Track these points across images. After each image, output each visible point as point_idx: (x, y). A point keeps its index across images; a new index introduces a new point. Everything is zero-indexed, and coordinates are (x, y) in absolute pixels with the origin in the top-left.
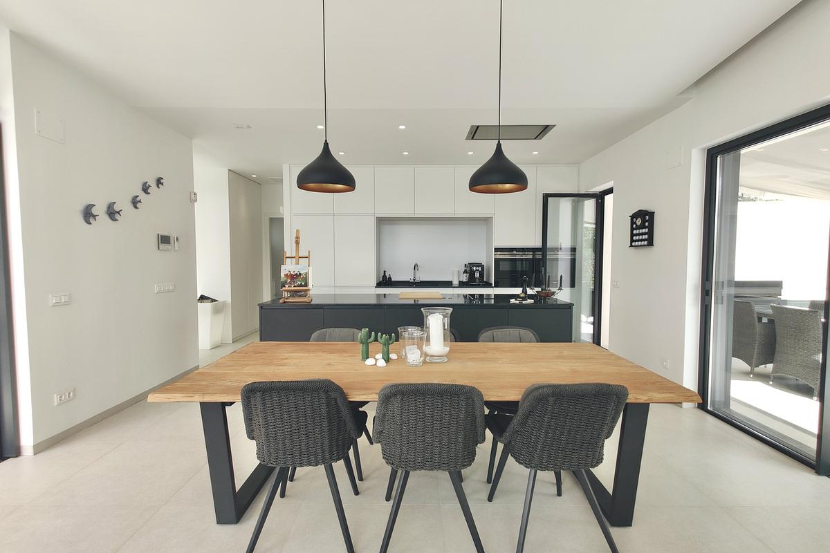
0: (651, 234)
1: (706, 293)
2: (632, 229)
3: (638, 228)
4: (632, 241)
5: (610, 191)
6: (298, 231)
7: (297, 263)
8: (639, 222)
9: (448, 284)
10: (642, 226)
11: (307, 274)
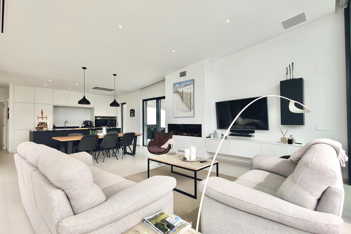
0: (134, 114)
1: (143, 125)
2: (130, 113)
3: (132, 113)
4: (131, 115)
5: (125, 103)
6: (42, 110)
7: (42, 119)
8: (132, 111)
9: (78, 127)
10: (132, 112)
11: (47, 123)
